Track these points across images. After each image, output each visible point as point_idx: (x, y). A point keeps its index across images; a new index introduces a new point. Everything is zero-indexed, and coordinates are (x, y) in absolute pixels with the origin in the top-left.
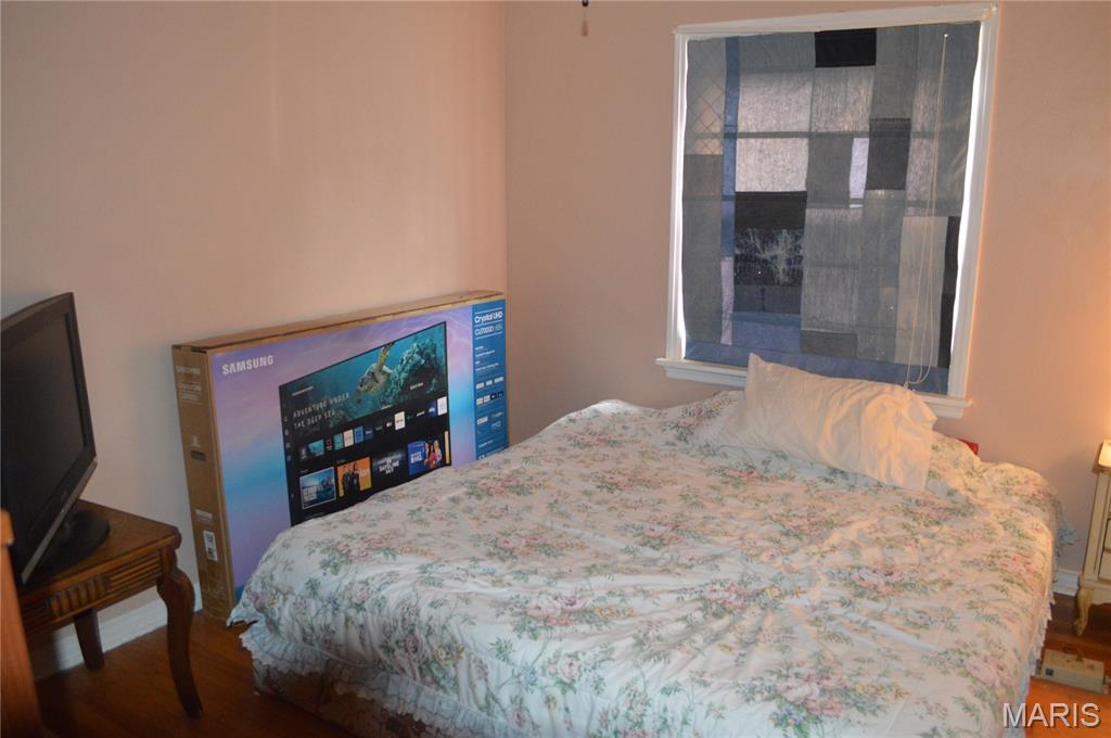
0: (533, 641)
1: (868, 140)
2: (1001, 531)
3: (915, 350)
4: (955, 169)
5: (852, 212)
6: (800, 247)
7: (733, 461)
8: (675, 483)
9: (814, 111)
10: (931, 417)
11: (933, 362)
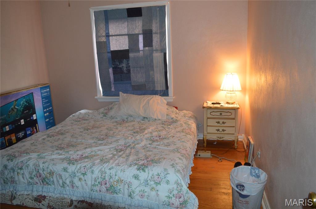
0: (73, 165)
1: (142, 35)
2: (184, 125)
3: (160, 87)
4: (164, 41)
5: (141, 54)
6: (129, 63)
7: (119, 119)
8: (105, 126)
9: (128, 28)
10: (166, 102)
11: (164, 88)
